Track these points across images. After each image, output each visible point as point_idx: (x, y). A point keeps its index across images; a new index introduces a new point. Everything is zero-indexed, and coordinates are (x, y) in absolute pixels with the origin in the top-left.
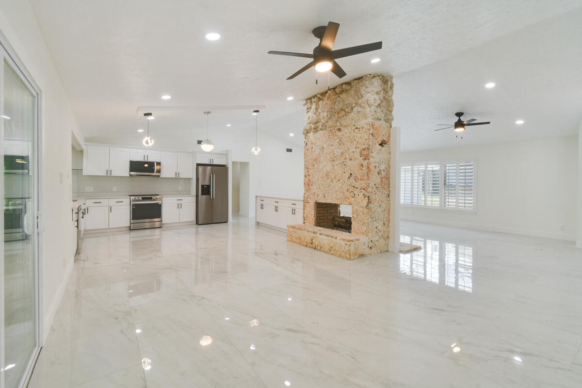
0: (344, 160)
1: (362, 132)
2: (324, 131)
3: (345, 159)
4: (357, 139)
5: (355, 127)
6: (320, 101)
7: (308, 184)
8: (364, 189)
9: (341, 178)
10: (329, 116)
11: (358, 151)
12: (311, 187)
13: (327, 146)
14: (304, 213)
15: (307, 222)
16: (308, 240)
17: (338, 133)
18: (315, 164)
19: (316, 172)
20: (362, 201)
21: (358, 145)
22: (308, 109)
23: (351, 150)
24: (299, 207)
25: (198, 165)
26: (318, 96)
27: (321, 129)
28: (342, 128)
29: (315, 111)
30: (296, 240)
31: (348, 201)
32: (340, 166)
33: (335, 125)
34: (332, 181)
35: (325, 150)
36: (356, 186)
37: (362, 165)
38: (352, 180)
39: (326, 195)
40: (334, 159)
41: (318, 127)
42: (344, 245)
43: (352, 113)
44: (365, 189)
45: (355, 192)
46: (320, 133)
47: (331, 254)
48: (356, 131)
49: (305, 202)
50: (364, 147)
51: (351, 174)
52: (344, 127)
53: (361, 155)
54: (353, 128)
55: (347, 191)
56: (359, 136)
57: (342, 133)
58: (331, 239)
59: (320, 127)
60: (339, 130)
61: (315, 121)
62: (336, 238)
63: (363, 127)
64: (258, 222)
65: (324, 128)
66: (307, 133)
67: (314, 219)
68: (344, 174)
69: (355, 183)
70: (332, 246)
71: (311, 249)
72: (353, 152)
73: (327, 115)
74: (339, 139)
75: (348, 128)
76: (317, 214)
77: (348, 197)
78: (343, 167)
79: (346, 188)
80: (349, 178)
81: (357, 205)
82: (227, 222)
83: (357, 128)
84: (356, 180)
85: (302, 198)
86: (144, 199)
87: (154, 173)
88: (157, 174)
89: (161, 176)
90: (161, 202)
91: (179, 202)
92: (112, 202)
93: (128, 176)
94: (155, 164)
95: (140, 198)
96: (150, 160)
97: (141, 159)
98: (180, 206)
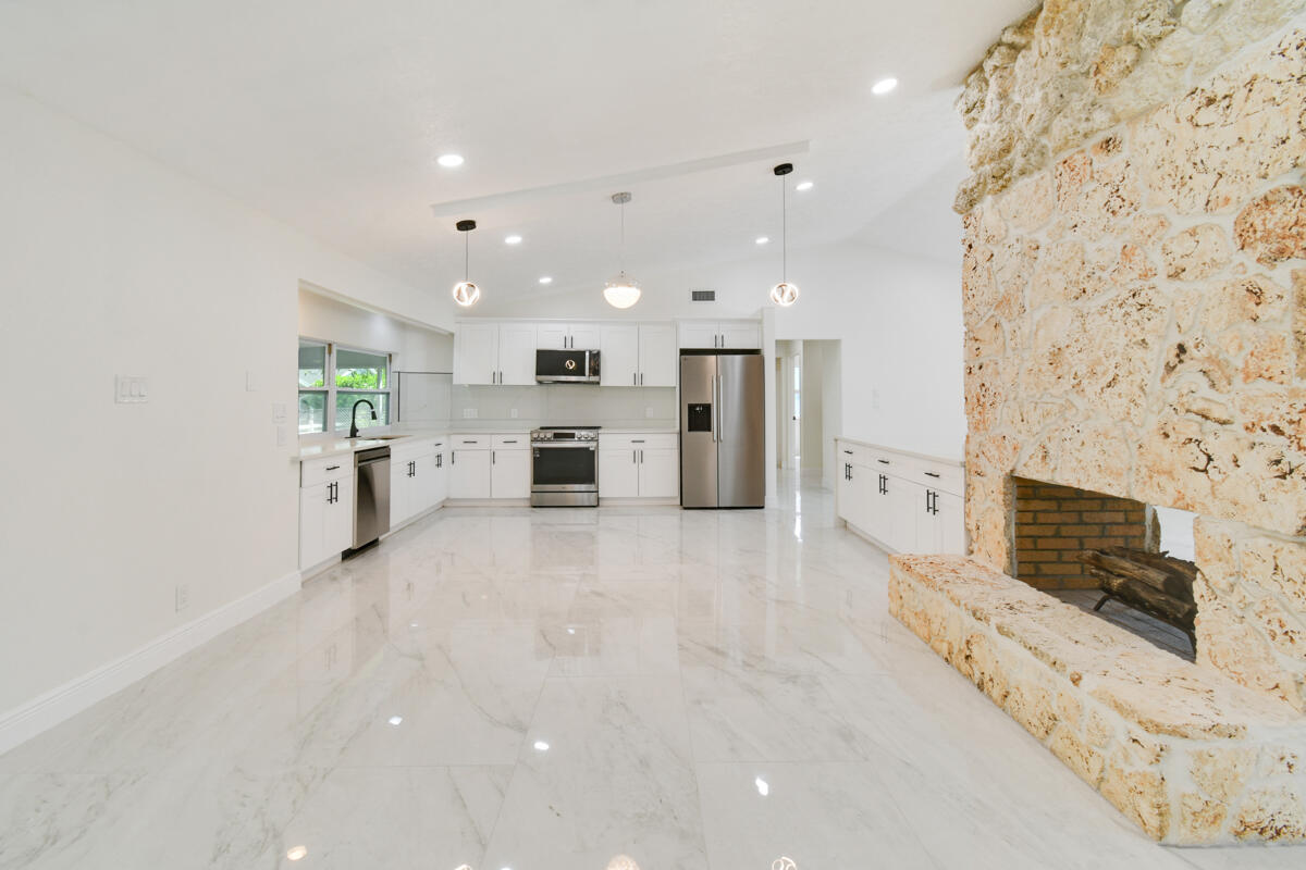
0: (1137, 285)
1: (1249, 107)
2: (1037, 176)
3: (1144, 276)
4: (1214, 160)
5: (1199, 99)
6: (1015, 59)
7: (979, 402)
8: (1276, 430)
9: (1122, 372)
10: (1053, 97)
11: (1226, 219)
12: (989, 415)
13: (1049, 235)
14: (967, 515)
15: (980, 550)
16: (956, 637)
17: (1102, 162)
18: (1003, 321)
19: (1009, 353)
20: (1263, 498)
21: (1224, 188)
22: (968, 111)
23: (1180, 224)
24: (951, 488)
25: (684, 352)
26: (1009, 37)
27: (1023, 173)
28: (1122, 131)
29: (997, 104)
30: (913, 621)
31: (1171, 488)
32: (1118, 313)
33: (1083, 127)
34: (1078, 387)
35: (1041, 253)
36: (1217, 413)
37: (1256, 294)
38: (1189, 375)
39: (1052, 448)
40: (1089, 287)
41: (1010, 167)
42: (1123, 739)
43: (1181, 34)
44: (1288, 430)
45: (1211, 445)
46: (1022, 186)
48: (1205, 116)
49: (972, 470)
50: (1262, 189)
51: (1182, 349)
52: (1133, 119)
53: (1245, 236)
54: (1188, 107)
55: (1159, 438)
56: (1228, 135)
57: (1125, 152)
58: (1051, 672)
59: (1019, 162)
60: (1108, 144)
61: (998, 146)
62: (1076, 681)
63: (1250, 85)
65: (1033, 158)
66: (972, 203)
67: (1005, 544)
68: (1138, 353)
69: (1212, 394)
70: (1057, 713)
71: (966, 682)
72: (1193, 233)
73: (1045, 99)
74: (1109, 189)
75: (1157, 117)
76: (1019, 524)
77: (1165, 466)
78: (1136, 316)
79: (1153, 422)
80: (1170, 369)
81: (1229, 516)
82: (763, 507)
83: (1211, 101)
84: (1216, 375)
85: (960, 456)
86: (557, 436)
87: (584, 375)
88: (593, 379)
89: (602, 384)
90: (594, 444)
91: (638, 446)
92: (497, 442)
93: (534, 383)
94: (587, 354)
95: (549, 434)
96: (578, 347)
97: (558, 346)
98: (638, 457)
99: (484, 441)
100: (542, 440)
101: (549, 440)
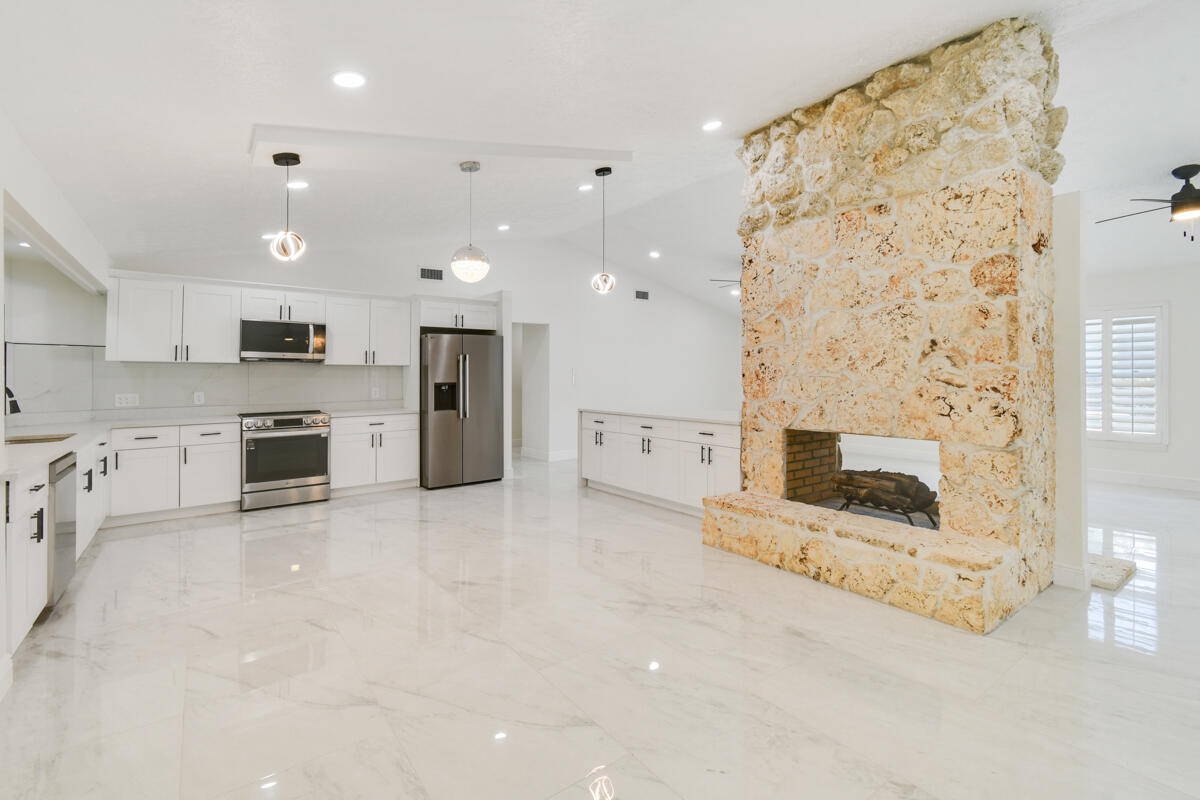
0: (901, 302)
1: (983, 205)
2: (817, 220)
3: (907, 296)
4: (959, 232)
5: (949, 193)
6: (798, 132)
7: (758, 376)
8: (995, 389)
9: (888, 356)
10: (841, 169)
11: (966, 268)
12: (769, 385)
13: (828, 261)
14: (743, 461)
15: (756, 485)
16: (792, 549)
17: (873, 219)
18: (783, 319)
19: (789, 341)
20: (986, 428)
21: (964, 249)
22: (755, 161)
23: (933, 267)
24: (727, 443)
25: (425, 331)
26: (797, 116)
27: (805, 215)
28: (892, 203)
29: (781, 162)
30: (736, 545)
31: (924, 428)
32: (886, 319)
33: (865, 194)
34: (852, 366)
35: (820, 274)
36: (957, 381)
37: (985, 313)
38: (938, 359)
39: (828, 408)
40: (863, 300)
41: (795, 208)
42: (954, 580)
43: (940, 151)
44: (1003, 389)
45: (953, 400)
46: (802, 227)
47: (891, 604)
48: (954, 204)
49: (748, 428)
50: (990, 254)
51: (934, 343)
52: (902, 197)
53: (978, 279)
54: (943, 197)
55: (915, 398)
56: (970, 219)
57: (893, 217)
58: (891, 553)
59: (805, 207)
60: (880, 209)
61: (783, 192)
62: (912, 554)
63: (984, 192)
64: (587, 480)
65: (819, 207)
66: (753, 230)
67: (782, 478)
68: (902, 345)
69: (954, 370)
70: (894, 577)
71: (803, 579)
72: (944, 273)
73: (835, 168)
74: (879, 238)
75: (919, 198)
76: (788, 463)
77: (920, 414)
78: (900, 320)
79: (912, 387)
80: (925, 355)
81: (963, 440)
82: (500, 479)
83: (957, 197)
84: (957, 359)
85: (736, 418)
86: (279, 424)
87: (307, 352)
88: (317, 356)
89: (326, 362)
90: (326, 430)
91: (376, 430)
92: (190, 436)
93: (237, 361)
94: (311, 328)
95: (269, 422)
96: (297, 318)
97: (272, 316)
98: (377, 441)
99: (169, 436)
100: (259, 429)
101: (268, 429)
